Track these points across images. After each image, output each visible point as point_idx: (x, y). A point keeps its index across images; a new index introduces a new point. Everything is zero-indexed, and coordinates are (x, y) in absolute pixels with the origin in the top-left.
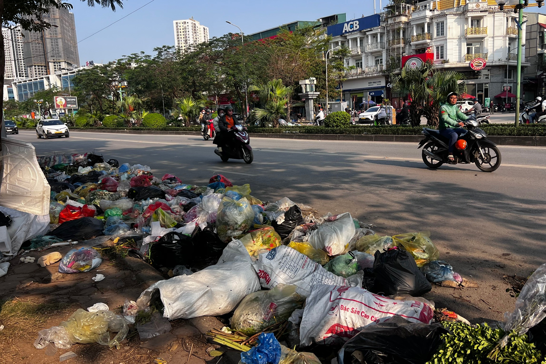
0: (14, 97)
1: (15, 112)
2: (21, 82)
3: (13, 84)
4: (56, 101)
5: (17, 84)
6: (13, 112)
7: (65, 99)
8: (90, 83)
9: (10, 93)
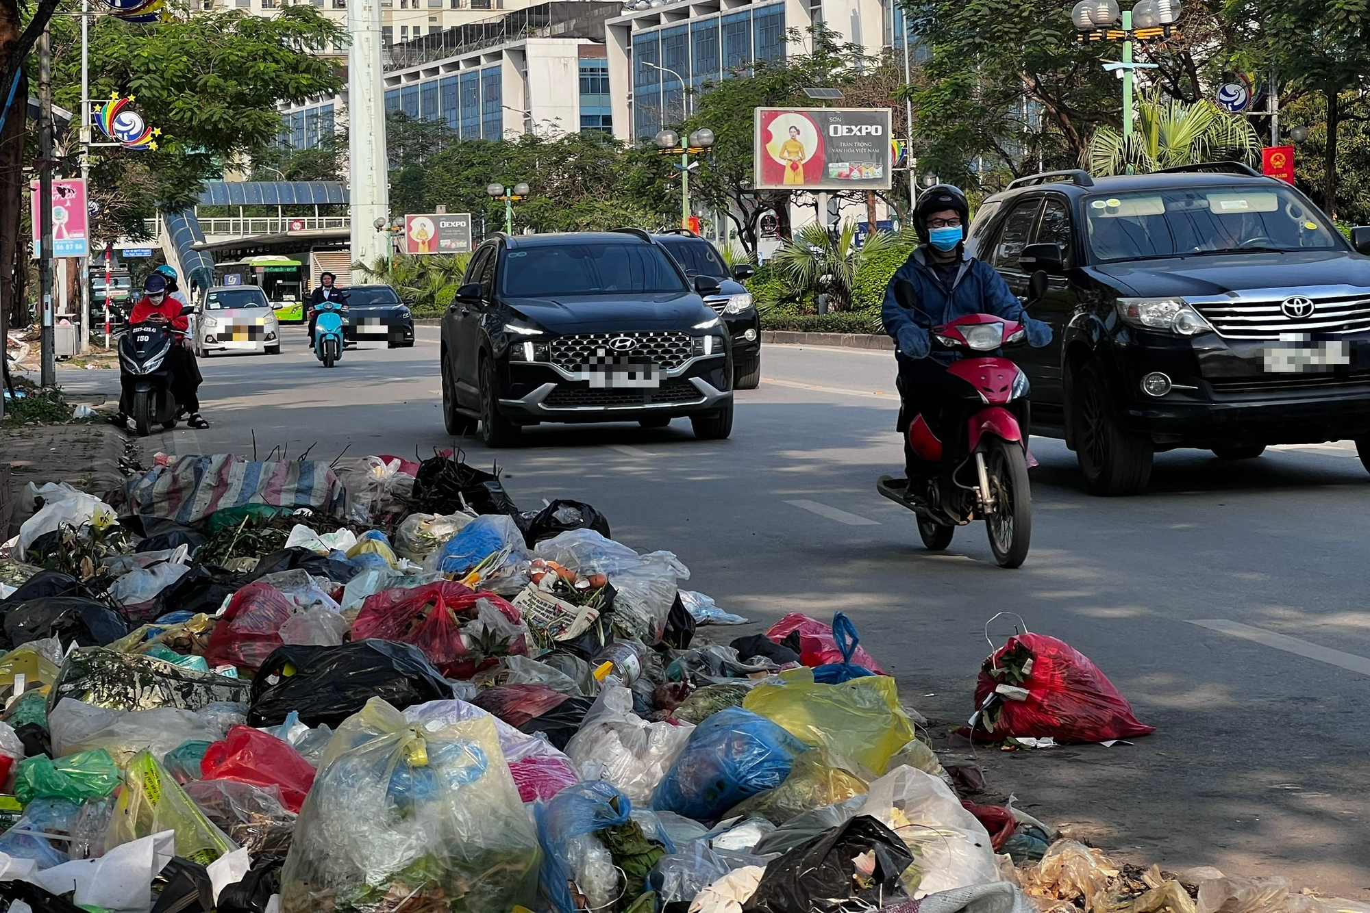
0: (608, 120)
1: (591, 211)
2: (655, 20)
3: (609, 35)
4: (767, 137)
5: (636, 29)
6: (583, 212)
7: (821, 125)
8: (1008, 18)
9: (595, 90)
